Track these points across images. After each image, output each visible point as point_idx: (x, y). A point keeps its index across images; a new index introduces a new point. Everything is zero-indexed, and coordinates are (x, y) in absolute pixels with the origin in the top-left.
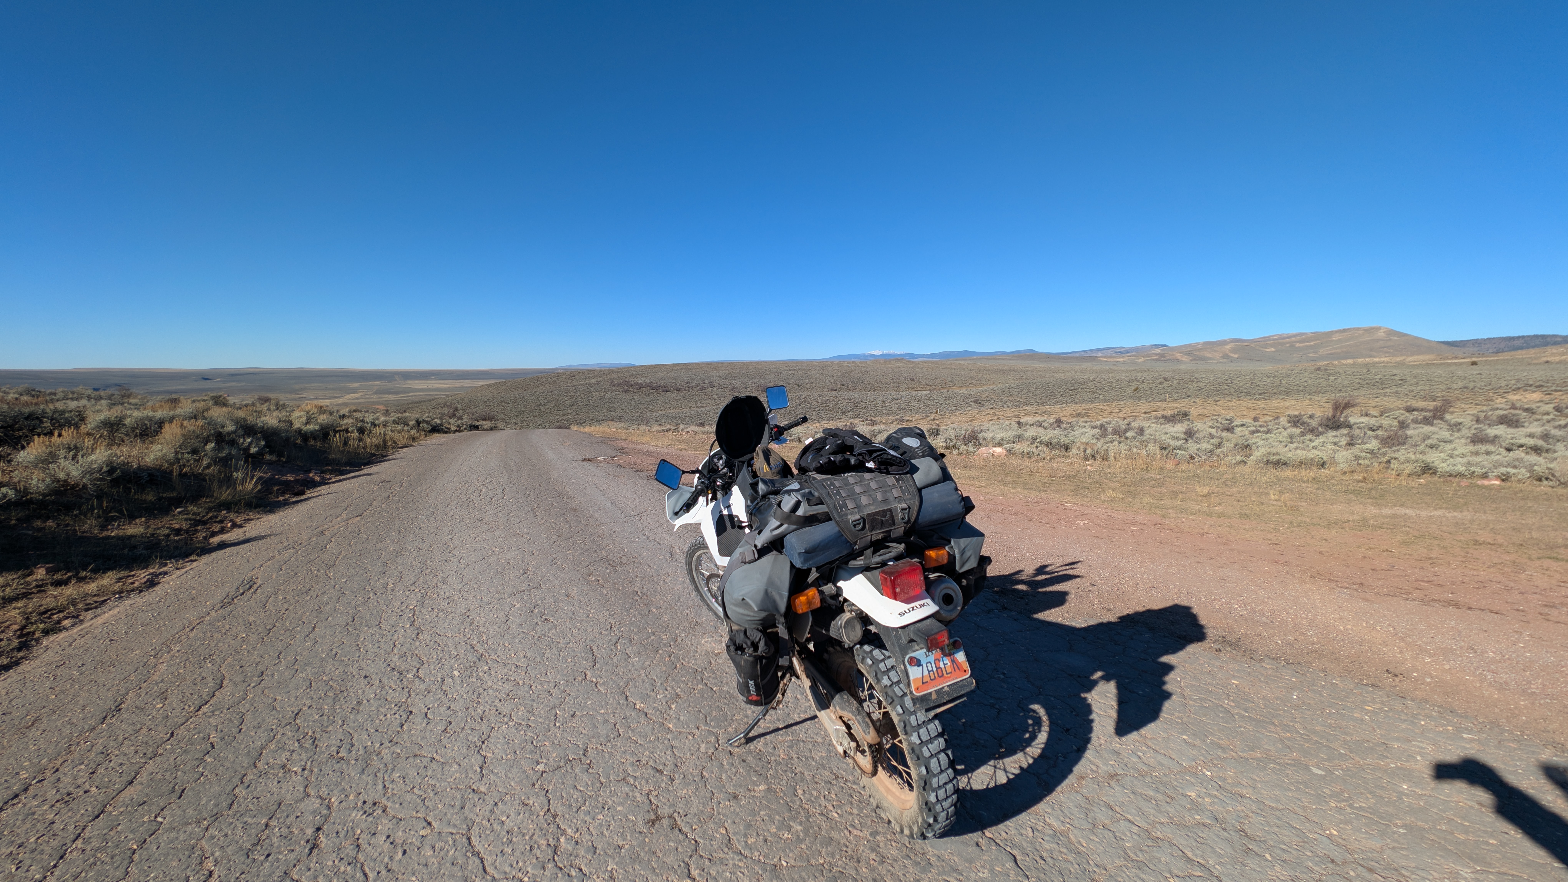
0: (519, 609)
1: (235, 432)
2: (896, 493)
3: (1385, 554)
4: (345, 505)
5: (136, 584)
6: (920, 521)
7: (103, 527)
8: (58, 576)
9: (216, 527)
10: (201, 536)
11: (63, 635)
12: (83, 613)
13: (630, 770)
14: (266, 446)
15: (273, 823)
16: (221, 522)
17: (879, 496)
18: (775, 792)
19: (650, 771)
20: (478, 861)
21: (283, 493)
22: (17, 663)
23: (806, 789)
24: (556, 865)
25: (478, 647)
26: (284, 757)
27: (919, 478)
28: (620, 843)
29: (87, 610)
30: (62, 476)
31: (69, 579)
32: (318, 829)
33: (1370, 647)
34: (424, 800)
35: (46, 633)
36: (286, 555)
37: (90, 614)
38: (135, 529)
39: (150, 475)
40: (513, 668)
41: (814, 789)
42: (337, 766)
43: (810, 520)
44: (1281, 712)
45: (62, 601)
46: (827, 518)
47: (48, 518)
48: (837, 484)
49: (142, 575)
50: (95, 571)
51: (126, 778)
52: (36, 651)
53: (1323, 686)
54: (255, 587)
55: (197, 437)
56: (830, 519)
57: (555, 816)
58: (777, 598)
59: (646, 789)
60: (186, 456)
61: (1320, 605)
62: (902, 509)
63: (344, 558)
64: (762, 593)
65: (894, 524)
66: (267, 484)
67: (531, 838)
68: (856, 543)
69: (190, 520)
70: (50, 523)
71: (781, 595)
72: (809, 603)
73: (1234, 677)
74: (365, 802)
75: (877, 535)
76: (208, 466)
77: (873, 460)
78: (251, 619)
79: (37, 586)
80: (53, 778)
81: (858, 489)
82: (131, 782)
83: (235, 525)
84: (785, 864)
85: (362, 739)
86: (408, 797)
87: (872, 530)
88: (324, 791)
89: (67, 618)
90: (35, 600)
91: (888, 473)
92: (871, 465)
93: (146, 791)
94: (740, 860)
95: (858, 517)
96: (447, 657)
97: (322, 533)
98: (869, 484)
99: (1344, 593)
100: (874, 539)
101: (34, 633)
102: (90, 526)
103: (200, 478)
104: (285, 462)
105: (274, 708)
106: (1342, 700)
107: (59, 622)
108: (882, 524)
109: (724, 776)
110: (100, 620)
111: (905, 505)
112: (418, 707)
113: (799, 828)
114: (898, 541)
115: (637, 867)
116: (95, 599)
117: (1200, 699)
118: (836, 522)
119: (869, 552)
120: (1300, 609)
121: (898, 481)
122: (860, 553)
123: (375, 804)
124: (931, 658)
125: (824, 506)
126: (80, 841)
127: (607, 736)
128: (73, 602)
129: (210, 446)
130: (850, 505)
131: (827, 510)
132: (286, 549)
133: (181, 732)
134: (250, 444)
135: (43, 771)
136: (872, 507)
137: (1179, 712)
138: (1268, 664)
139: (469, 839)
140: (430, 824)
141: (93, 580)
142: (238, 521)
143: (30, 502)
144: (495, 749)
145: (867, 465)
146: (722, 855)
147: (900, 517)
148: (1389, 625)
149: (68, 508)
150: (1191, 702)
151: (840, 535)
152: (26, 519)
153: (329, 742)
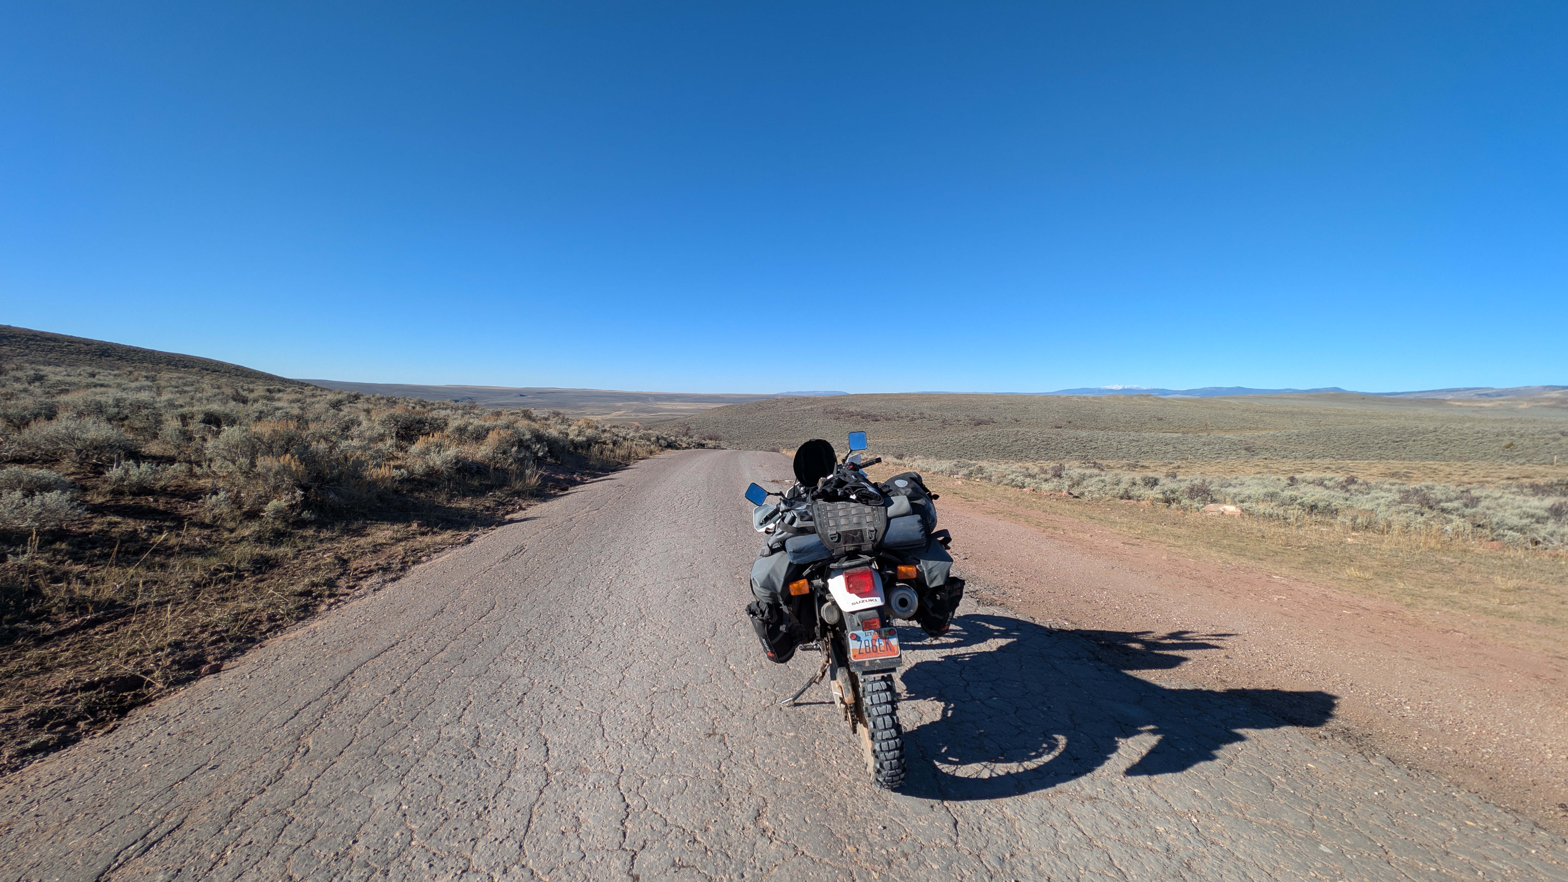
0: (678, 590)
1: (530, 440)
2: (868, 519)
4: (590, 501)
5: (461, 540)
7: (449, 501)
8: (423, 529)
9: (510, 508)
11: (422, 566)
12: (433, 554)
13: (709, 703)
14: (548, 452)
15: (504, 685)
16: (513, 505)
17: (855, 520)
18: (799, 739)
19: (721, 707)
20: (601, 729)
21: (555, 488)
22: (399, 578)
23: (823, 742)
24: (643, 743)
25: (643, 610)
26: (517, 653)
27: (891, 511)
28: (685, 741)
29: (435, 552)
30: (431, 464)
31: (428, 532)
32: (525, 694)
35: (414, 563)
36: (546, 532)
37: (435, 556)
38: (465, 504)
39: (478, 467)
40: (660, 628)
41: (828, 744)
42: (542, 664)
43: (801, 531)
45: (423, 545)
47: (422, 491)
48: (828, 508)
49: (465, 535)
50: (441, 529)
51: (440, 648)
52: (409, 573)
54: (523, 551)
55: (507, 442)
57: (652, 718)
58: (776, 581)
59: (714, 716)
60: (499, 455)
62: (871, 531)
63: (579, 539)
64: (765, 576)
65: (863, 540)
66: (545, 480)
67: (634, 725)
69: (496, 501)
70: (423, 495)
71: (779, 580)
72: (802, 590)
74: (551, 686)
75: (850, 547)
76: (511, 464)
77: (857, 494)
78: (517, 571)
79: (412, 534)
80: (409, 641)
81: (841, 513)
82: (442, 650)
83: (521, 508)
84: (783, 779)
85: (558, 652)
86: (575, 688)
87: (846, 543)
88: (532, 675)
89: (424, 556)
90: (410, 543)
91: (867, 504)
92: (853, 497)
93: (449, 656)
94: (755, 769)
95: (836, 533)
97: (571, 519)
98: (847, 510)
100: (848, 549)
101: (408, 562)
102: (442, 499)
103: (505, 471)
104: (560, 465)
105: (518, 625)
107: (420, 558)
108: (853, 540)
109: (769, 721)
110: (440, 560)
111: (873, 529)
112: (596, 640)
113: (804, 763)
114: (868, 553)
115: (689, 755)
116: (440, 546)
119: (845, 558)
121: (873, 510)
123: (556, 688)
124: (870, 638)
125: (813, 522)
126: (417, 673)
128: (428, 547)
129: (514, 449)
130: (832, 524)
132: (547, 528)
133: (470, 629)
134: (539, 449)
135: (405, 636)
136: (847, 527)
139: (600, 717)
140: (582, 705)
141: (440, 534)
142: (524, 505)
143: (414, 479)
144: (632, 674)
145: (851, 497)
146: (744, 763)
147: (869, 536)
149: (432, 485)
151: (821, 544)
152: (411, 491)
153: (541, 650)
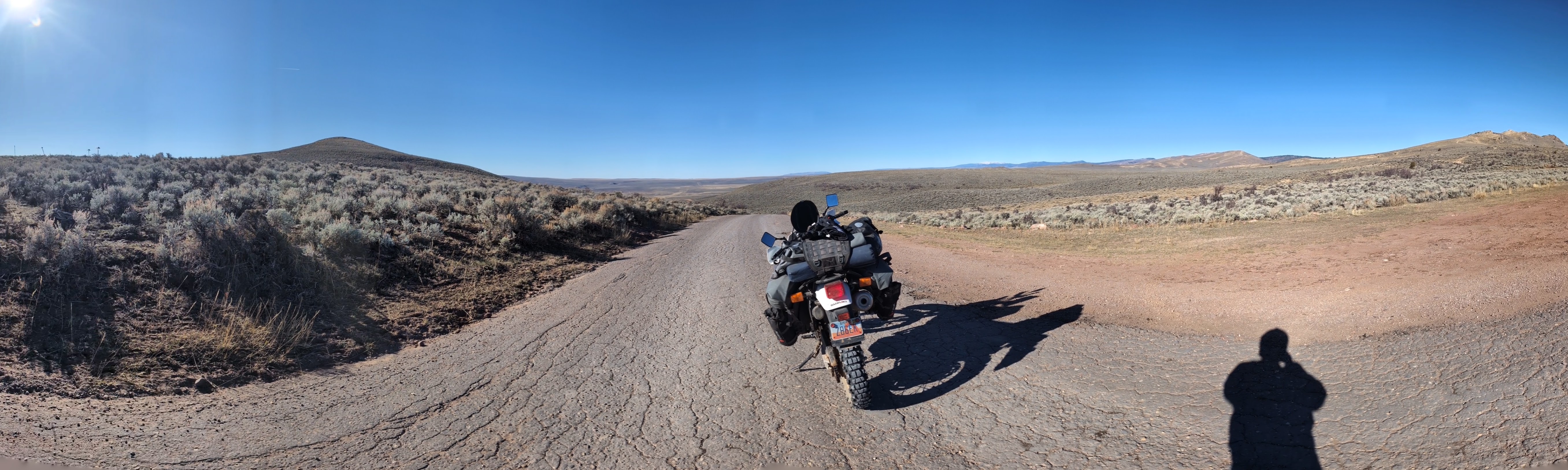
1: (624, 210)
2: (839, 249)
4: (662, 248)
5: (590, 268)
7: (581, 246)
8: (570, 260)
9: (614, 252)
10: (609, 254)
12: (576, 275)
14: (634, 218)
15: (623, 351)
16: (616, 249)
17: (830, 251)
19: (753, 372)
20: (679, 380)
21: (639, 241)
23: (820, 389)
24: (705, 389)
26: (627, 335)
27: (853, 243)
28: (730, 389)
29: (578, 273)
30: (572, 223)
31: (572, 262)
32: (634, 357)
34: (667, 359)
36: (638, 266)
38: (589, 247)
41: (823, 390)
42: (642, 342)
43: (797, 261)
45: (571, 269)
47: (567, 239)
48: (813, 244)
49: (591, 265)
50: (579, 261)
54: (625, 277)
55: (611, 211)
57: (709, 376)
58: (782, 295)
60: (607, 219)
62: (840, 257)
64: (775, 292)
65: (836, 264)
66: (634, 235)
67: (699, 379)
69: (606, 247)
70: (568, 241)
71: (784, 293)
75: (828, 269)
76: (613, 225)
77: (830, 233)
78: (623, 288)
81: (821, 247)
85: (651, 336)
86: (663, 357)
87: (825, 266)
88: (638, 348)
89: (572, 275)
91: (838, 240)
92: (828, 236)
93: (592, 332)
95: (817, 259)
96: (688, 317)
97: (651, 260)
98: (828, 245)
100: (826, 270)
102: (577, 243)
103: (611, 229)
105: (627, 319)
108: (830, 264)
111: (842, 255)
112: (673, 331)
114: (839, 272)
115: (733, 397)
116: (579, 270)
119: (824, 276)
121: (841, 243)
123: (651, 356)
125: (803, 254)
129: (615, 216)
130: (816, 254)
133: (601, 319)
136: (825, 256)
139: (678, 373)
140: (667, 366)
141: (578, 264)
142: (622, 250)
143: (563, 232)
147: (839, 261)
149: (573, 236)
151: (809, 268)
152: (563, 238)
153: (642, 334)
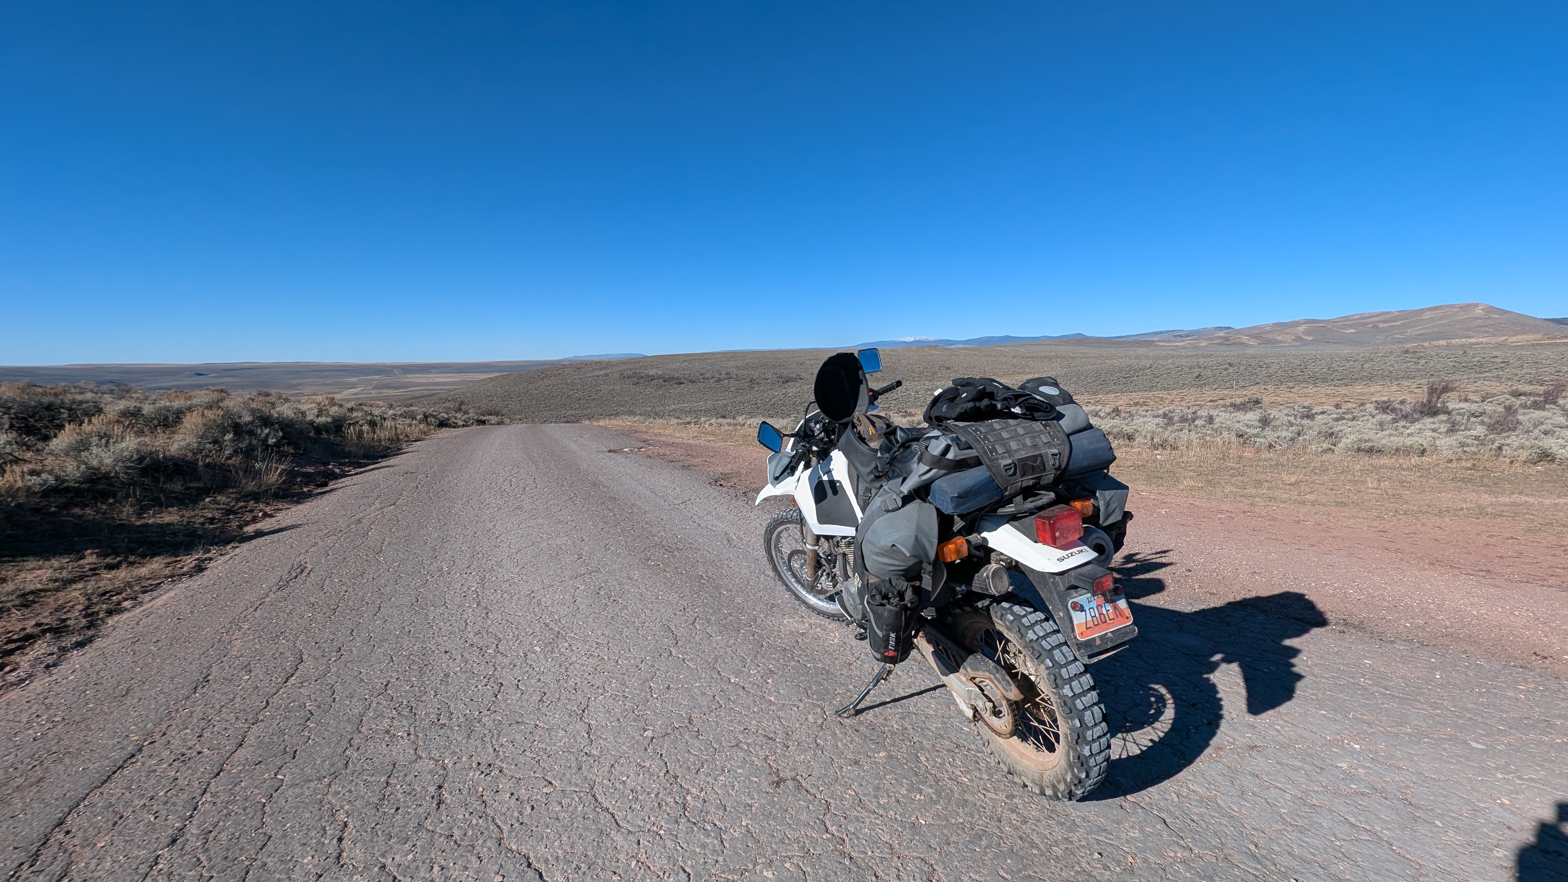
0: (584, 590)
1: (252, 422)
2: (1044, 438)
3: (1510, 541)
4: (375, 494)
5: (185, 569)
6: (1070, 467)
7: (139, 516)
8: (108, 560)
9: (248, 517)
10: (235, 524)
11: (126, 615)
12: (140, 595)
13: (741, 737)
14: (283, 438)
15: (393, 781)
16: (251, 511)
17: (1028, 442)
19: (761, 738)
20: (609, 816)
21: (307, 485)
22: (90, 640)
25: (552, 625)
26: (386, 723)
27: (1066, 424)
28: (749, 802)
29: (144, 592)
30: (95, 463)
31: (120, 563)
32: (440, 787)
33: (1511, 632)
34: (538, 762)
35: (110, 613)
36: (329, 541)
37: (147, 597)
38: (171, 517)
39: (175, 464)
40: (594, 645)
42: (441, 732)
43: (960, 465)
44: (1426, 691)
45: (118, 584)
46: (977, 462)
47: (86, 506)
49: (189, 561)
50: (144, 556)
51: (234, 742)
52: (104, 630)
53: (1468, 667)
54: (307, 571)
55: (218, 426)
56: (980, 464)
57: (676, 777)
58: (927, 544)
59: (762, 754)
60: (208, 446)
61: (1446, 591)
62: (1053, 455)
64: (913, 539)
65: (1045, 470)
66: (291, 475)
68: (1006, 489)
69: (222, 509)
70: (88, 511)
71: (931, 542)
72: (958, 551)
73: (1366, 657)
74: (479, 764)
76: (229, 458)
77: (1019, 405)
79: (91, 570)
80: (163, 740)
82: (241, 745)
83: (266, 515)
84: (924, 823)
85: (457, 708)
86: (522, 759)
87: (1022, 476)
88: (435, 754)
89: (126, 600)
90: (93, 583)
91: (1034, 419)
92: (1018, 410)
93: (259, 752)
94: (876, 818)
95: (1010, 461)
96: (523, 634)
97: (359, 521)
98: (1015, 430)
99: (1470, 579)
100: (1025, 484)
101: (98, 613)
102: (127, 512)
103: (224, 469)
104: (302, 455)
105: (362, 680)
106: (1490, 680)
107: (119, 603)
108: (1033, 470)
110: (159, 602)
111: (1055, 451)
112: (508, 679)
114: (1047, 488)
115: (772, 822)
116: (149, 582)
117: (1333, 677)
118: (987, 466)
119: (1019, 498)
120: (1424, 595)
121: (1045, 426)
122: (1010, 501)
123: (490, 765)
124: (1094, 604)
125: (974, 451)
126: (208, 795)
127: (709, 708)
128: (129, 585)
129: (229, 437)
130: (1000, 450)
131: (977, 454)
132: (327, 535)
133: (276, 701)
134: (268, 435)
135: (151, 734)
137: (1312, 689)
138: (1401, 645)
140: (550, 783)
141: (143, 565)
142: (268, 510)
143: (67, 490)
144: (597, 717)
145: (1013, 410)
146: (856, 813)
147: (1051, 462)
148: (1527, 610)
149: (104, 495)
150: (1323, 680)
151: (991, 480)
152: (66, 506)
153: (427, 710)
